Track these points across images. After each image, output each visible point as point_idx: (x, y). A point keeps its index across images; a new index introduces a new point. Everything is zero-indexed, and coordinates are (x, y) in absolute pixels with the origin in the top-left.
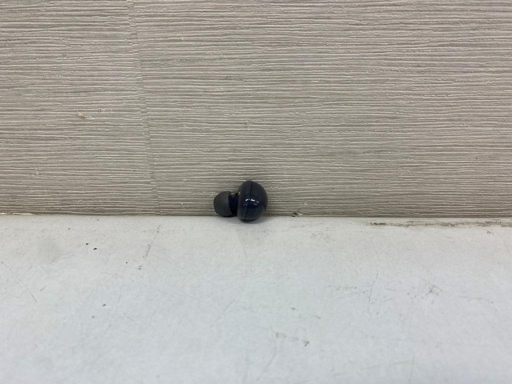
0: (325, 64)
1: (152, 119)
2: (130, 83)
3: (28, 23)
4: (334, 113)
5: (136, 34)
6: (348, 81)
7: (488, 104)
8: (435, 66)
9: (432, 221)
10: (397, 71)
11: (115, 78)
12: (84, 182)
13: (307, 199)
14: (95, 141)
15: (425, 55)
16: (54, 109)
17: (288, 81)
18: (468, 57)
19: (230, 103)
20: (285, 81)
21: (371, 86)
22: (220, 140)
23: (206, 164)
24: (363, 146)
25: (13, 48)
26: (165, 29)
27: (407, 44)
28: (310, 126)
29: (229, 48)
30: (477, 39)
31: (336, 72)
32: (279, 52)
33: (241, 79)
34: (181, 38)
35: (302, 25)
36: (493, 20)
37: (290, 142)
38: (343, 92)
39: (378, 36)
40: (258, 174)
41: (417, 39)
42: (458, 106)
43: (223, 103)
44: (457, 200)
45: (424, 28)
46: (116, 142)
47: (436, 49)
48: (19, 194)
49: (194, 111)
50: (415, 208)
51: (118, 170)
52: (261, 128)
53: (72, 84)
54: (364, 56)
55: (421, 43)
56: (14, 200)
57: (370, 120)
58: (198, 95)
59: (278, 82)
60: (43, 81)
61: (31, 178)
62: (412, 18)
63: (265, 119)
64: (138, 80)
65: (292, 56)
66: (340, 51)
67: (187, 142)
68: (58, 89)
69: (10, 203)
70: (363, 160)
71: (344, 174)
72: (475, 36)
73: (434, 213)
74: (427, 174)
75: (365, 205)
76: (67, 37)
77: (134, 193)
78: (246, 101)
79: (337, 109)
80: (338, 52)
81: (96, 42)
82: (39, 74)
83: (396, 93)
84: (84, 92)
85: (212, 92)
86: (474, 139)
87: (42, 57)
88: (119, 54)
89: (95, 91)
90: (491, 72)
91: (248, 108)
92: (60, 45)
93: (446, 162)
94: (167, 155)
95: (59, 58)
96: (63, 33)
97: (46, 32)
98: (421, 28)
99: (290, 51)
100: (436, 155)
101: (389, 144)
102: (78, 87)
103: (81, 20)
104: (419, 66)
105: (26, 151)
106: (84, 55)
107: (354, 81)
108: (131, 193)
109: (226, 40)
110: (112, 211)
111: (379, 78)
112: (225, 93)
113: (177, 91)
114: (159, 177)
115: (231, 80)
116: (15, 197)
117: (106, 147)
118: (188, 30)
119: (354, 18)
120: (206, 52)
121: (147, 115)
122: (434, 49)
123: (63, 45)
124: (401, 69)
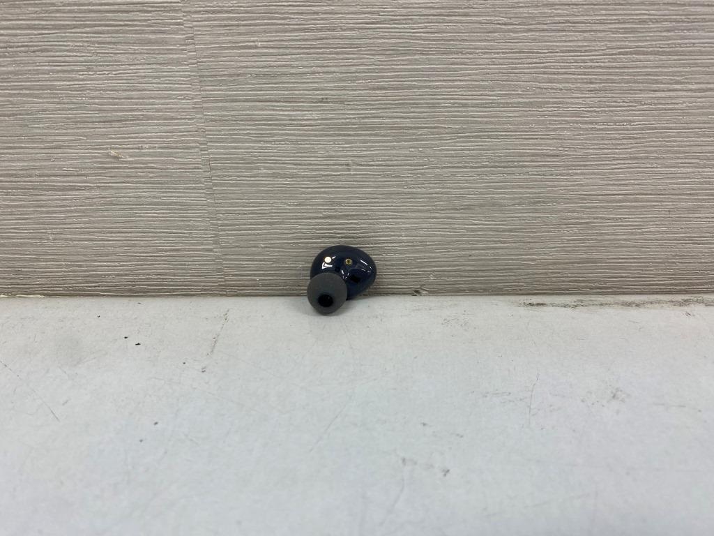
0: (460, 81)
1: (216, 160)
2: (184, 109)
3: (37, 22)
4: (473, 150)
5: (192, 38)
6: (491, 103)
7: (685, 135)
8: (613, 82)
9: (609, 299)
10: (561, 90)
11: (163, 101)
12: (118, 249)
13: (434, 271)
14: (134, 191)
15: (600, 67)
16: (75, 146)
17: (407, 103)
18: (660, 69)
19: (326, 135)
20: (403, 104)
21: (524, 111)
22: (312, 188)
23: (291, 223)
24: (512, 196)
25: (16, 59)
26: (234, 31)
27: (576, 51)
28: (439, 168)
29: (325, 57)
30: (672, 44)
31: (476, 91)
32: (395, 63)
33: (342, 102)
34: (256, 43)
35: (428, 24)
36: (694, 17)
37: (410, 190)
38: (485, 119)
39: (534, 40)
40: (365, 237)
41: (589, 44)
42: (645, 138)
43: (316, 136)
44: (642, 270)
45: (598, 28)
46: (163, 192)
47: (615, 59)
48: (24, 268)
49: (275, 147)
50: (584, 281)
51: (167, 233)
52: (370, 170)
53: (100, 110)
54: (516, 68)
55: (595, 50)
56: (18, 276)
57: (524, 158)
58: (280, 125)
59: (394, 106)
60: (58, 106)
61: (42, 246)
62: (582, 15)
63: (375, 158)
64: (195, 103)
65: (414, 68)
66: (481, 61)
67: (267, 192)
68: (79, 117)
69: (12, 281)
70: (512, 215)
71: (486, 235)
72: (670, 40)
73: (610, 288)
74: (601, 234)
75: (514, 278)
76: (94, 43)
77: (189, 265)
78: (349, 133)
79: (476, 144)
80: (477, 63)
81: (135, 50)
82: (52, 96)
83: (559, 121)
84: (118, 121)
85: (301, 120)
86: (667, 184)
87: (58, 72)
88: (169, 67)
89: (133, 120)
90: (691, 90)
91: (352, 143)
92: (84, 54)
93: (627, 216)
94: (235, 210)
95: (81, 73)
96: (87, 37)
97: (64, 35)
98: (594, 28)
99: (411, 62)
100: (614, 208)
101: (549, 192)
102: (109, 115)
103: (114, 18)
104: (591, 83)
105: (33, 207)
106: (118, 68)
107: (502, 103)
108: (185, 265)
109: (320, 46)
110: (159, 291)
111: (535, 100)
112: (319, 122)
113: (252, 120)
114: (226, 242)
115: (328, 102)
116: (18, 273)
117: (149, 200)
118: (267, 33)
119: (501, 15)
120: (292, 63)
121: (208, 154)
122: (612, 58)
123: (88, 54)
124: (567, 87)
